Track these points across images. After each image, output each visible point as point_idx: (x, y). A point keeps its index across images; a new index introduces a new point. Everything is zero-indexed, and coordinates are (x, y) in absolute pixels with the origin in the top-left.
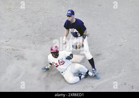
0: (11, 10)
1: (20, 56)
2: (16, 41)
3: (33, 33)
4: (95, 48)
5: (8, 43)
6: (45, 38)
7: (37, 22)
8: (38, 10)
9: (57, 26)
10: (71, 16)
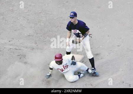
0: (14, 11)
1: (22, 55)
2: (19, 41)
3: (35, 33)
4: (94, 48)
5: (11, 42)
6: (46, 38)
7: (39, 23)
8: (40, 12)
9: (58, 26)
10: (74, 18)
